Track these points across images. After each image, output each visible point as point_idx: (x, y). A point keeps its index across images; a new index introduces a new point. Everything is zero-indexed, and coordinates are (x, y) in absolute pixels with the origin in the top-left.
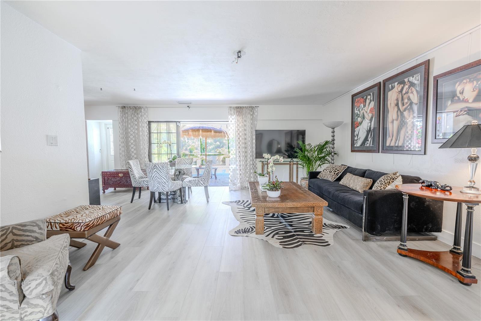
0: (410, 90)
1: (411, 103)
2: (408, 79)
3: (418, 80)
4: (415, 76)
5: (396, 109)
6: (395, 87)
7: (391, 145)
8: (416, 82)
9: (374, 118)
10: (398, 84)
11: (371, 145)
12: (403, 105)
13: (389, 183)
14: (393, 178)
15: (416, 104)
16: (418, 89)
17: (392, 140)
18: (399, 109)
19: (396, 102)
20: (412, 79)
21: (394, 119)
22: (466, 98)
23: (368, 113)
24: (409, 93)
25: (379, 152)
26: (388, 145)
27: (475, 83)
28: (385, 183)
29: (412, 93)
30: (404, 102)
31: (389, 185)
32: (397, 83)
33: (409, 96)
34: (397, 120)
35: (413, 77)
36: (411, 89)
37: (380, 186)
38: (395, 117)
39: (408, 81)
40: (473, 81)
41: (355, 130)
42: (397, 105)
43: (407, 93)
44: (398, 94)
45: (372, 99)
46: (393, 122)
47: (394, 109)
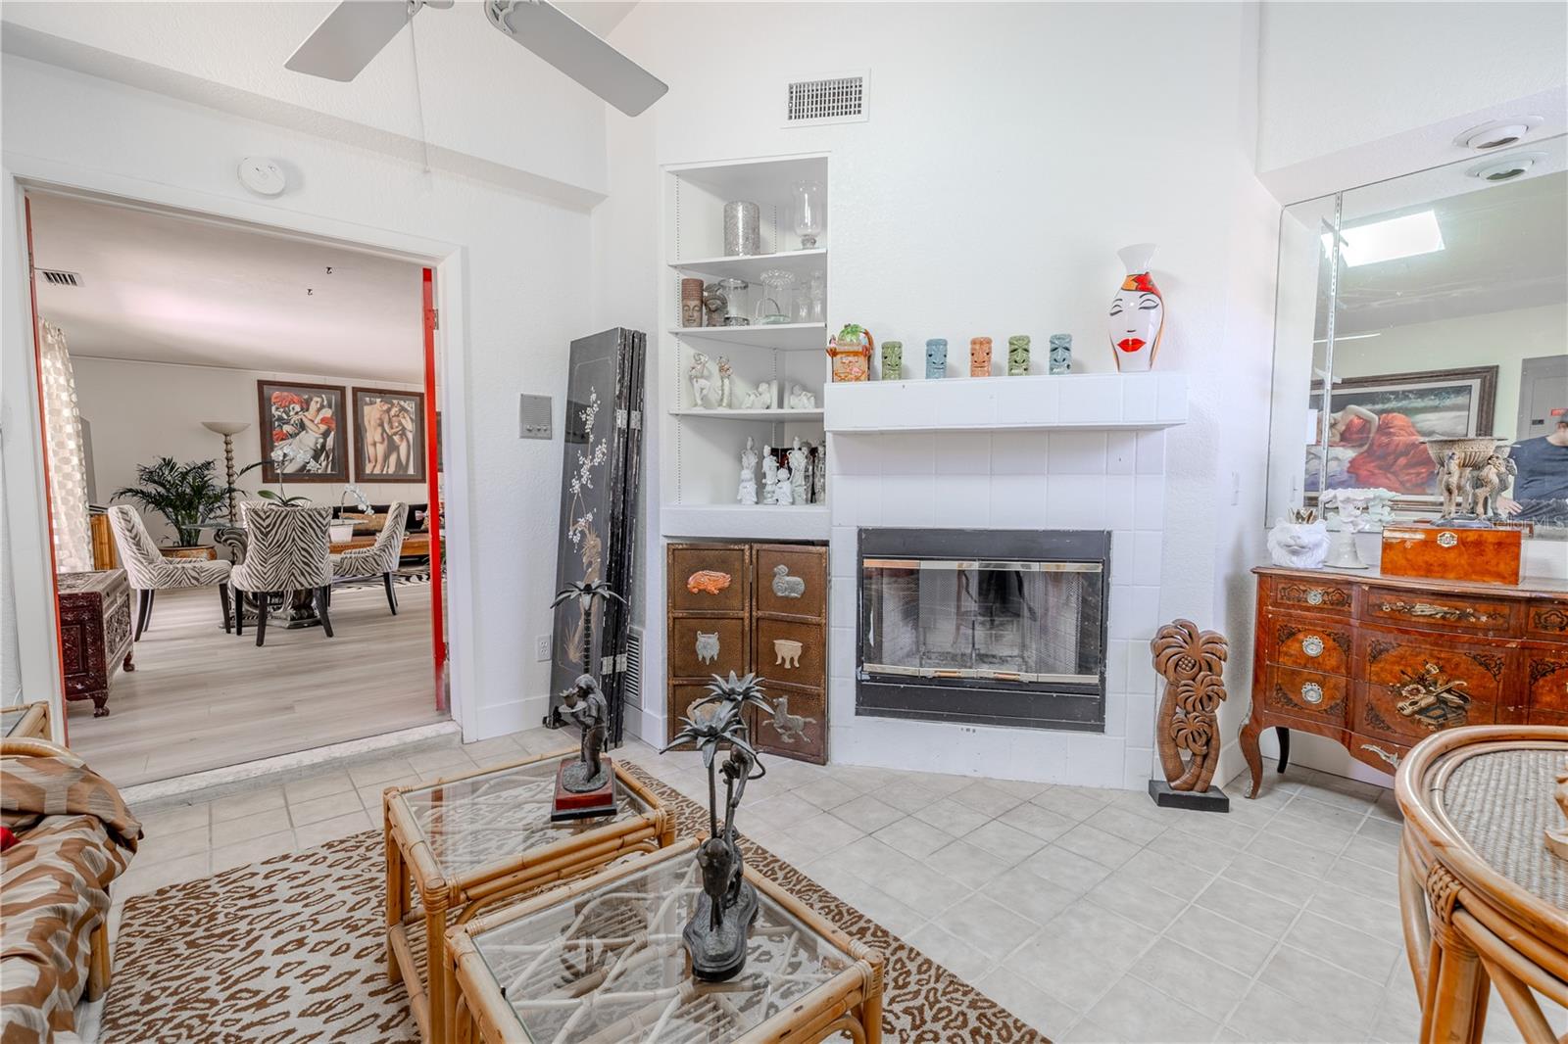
0: (400, 414)
1: (404, 429)
2: (398, 401)
5: (379, 430)
6: (376, 403)
7: (375, 472)
9: (333, 433)
10: (380, 401)
11: (329, 471)
12: (392, 428)
15: (411, 431)
17: (375, 466)
18: (384, 430)
19: (378, 421)
21: (376, 440)
23: (316, 422)
25: (347, 480)
26: (368, 471)
29: (404, 418)
30: (393, 425)
33: (400, 420)
34: (382, 443)
36: (403, 414)
38: (378, 438)
39: (398, 404)
41: (276, 444)
42: (381, 425)
44: (382, 413)
45: (325, 403)
46: (375, 444)
47: (375, 429)
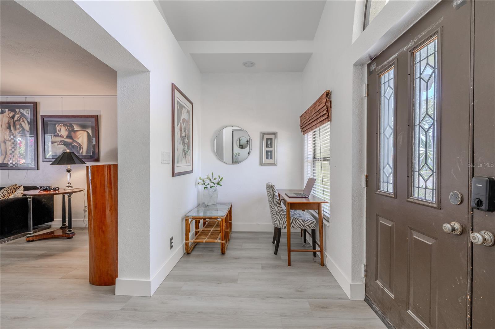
0: (21, 119)
1: (23, 130)
2: (19, 110)
3: (28, 114)
4: (25, 109)
5: (8, 131)
6: (5, 112)
8: (26, 114)
10: (8, 111)
13: (12, 192)
14: (16, 188)
15: (28, 131)
16: (28, 120)
17: (5, 157)
18: (11, 132)
19: (7, 125)
20: (23, 112)
21: (6, 139)
22: (62, 135)
24: (20, 122)
27: (66, 127)
28: (8, 193)
30: (16, 127)
31: (12, 194)
32: (8, 109)
33: (21, 124)
35: (24, 110)
36: (23, 119)
37: (3, 196)
39: (19, 111)
40: (65, 126)
42: (9, 128)
43: (19, 120)
44: (9, 119)
46: (5, 142)
47: (5, 131)
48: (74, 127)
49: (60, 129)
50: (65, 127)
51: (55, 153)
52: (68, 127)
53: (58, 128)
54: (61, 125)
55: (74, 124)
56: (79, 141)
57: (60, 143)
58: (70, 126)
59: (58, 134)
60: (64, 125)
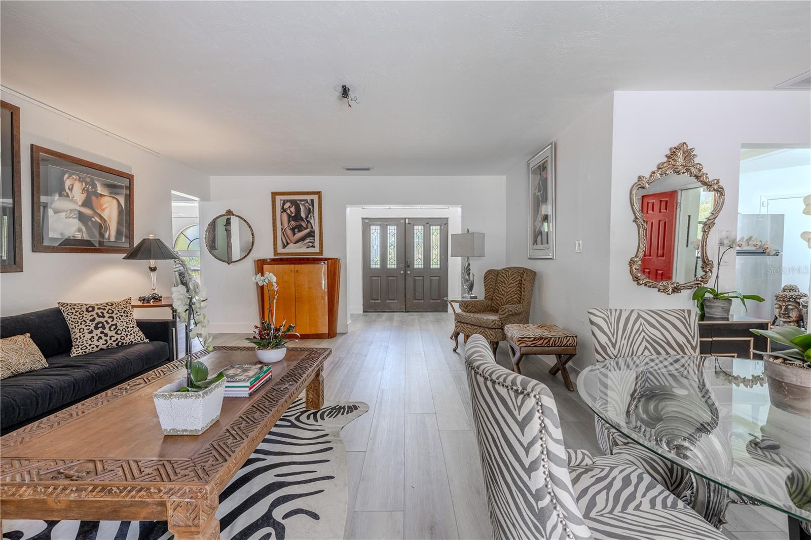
40: (82, 181)
48: (97, 187)
49: (73, 185)
50: (82, 184)
51: (61, 234)
52: (87, 183)
53: (68, 183)
54: (74, 176)
55: (98, 181)
56: (105, 215)
57: (70, 213)
58: (91, 183)
59: (67, 193)
60: (80, 177)
